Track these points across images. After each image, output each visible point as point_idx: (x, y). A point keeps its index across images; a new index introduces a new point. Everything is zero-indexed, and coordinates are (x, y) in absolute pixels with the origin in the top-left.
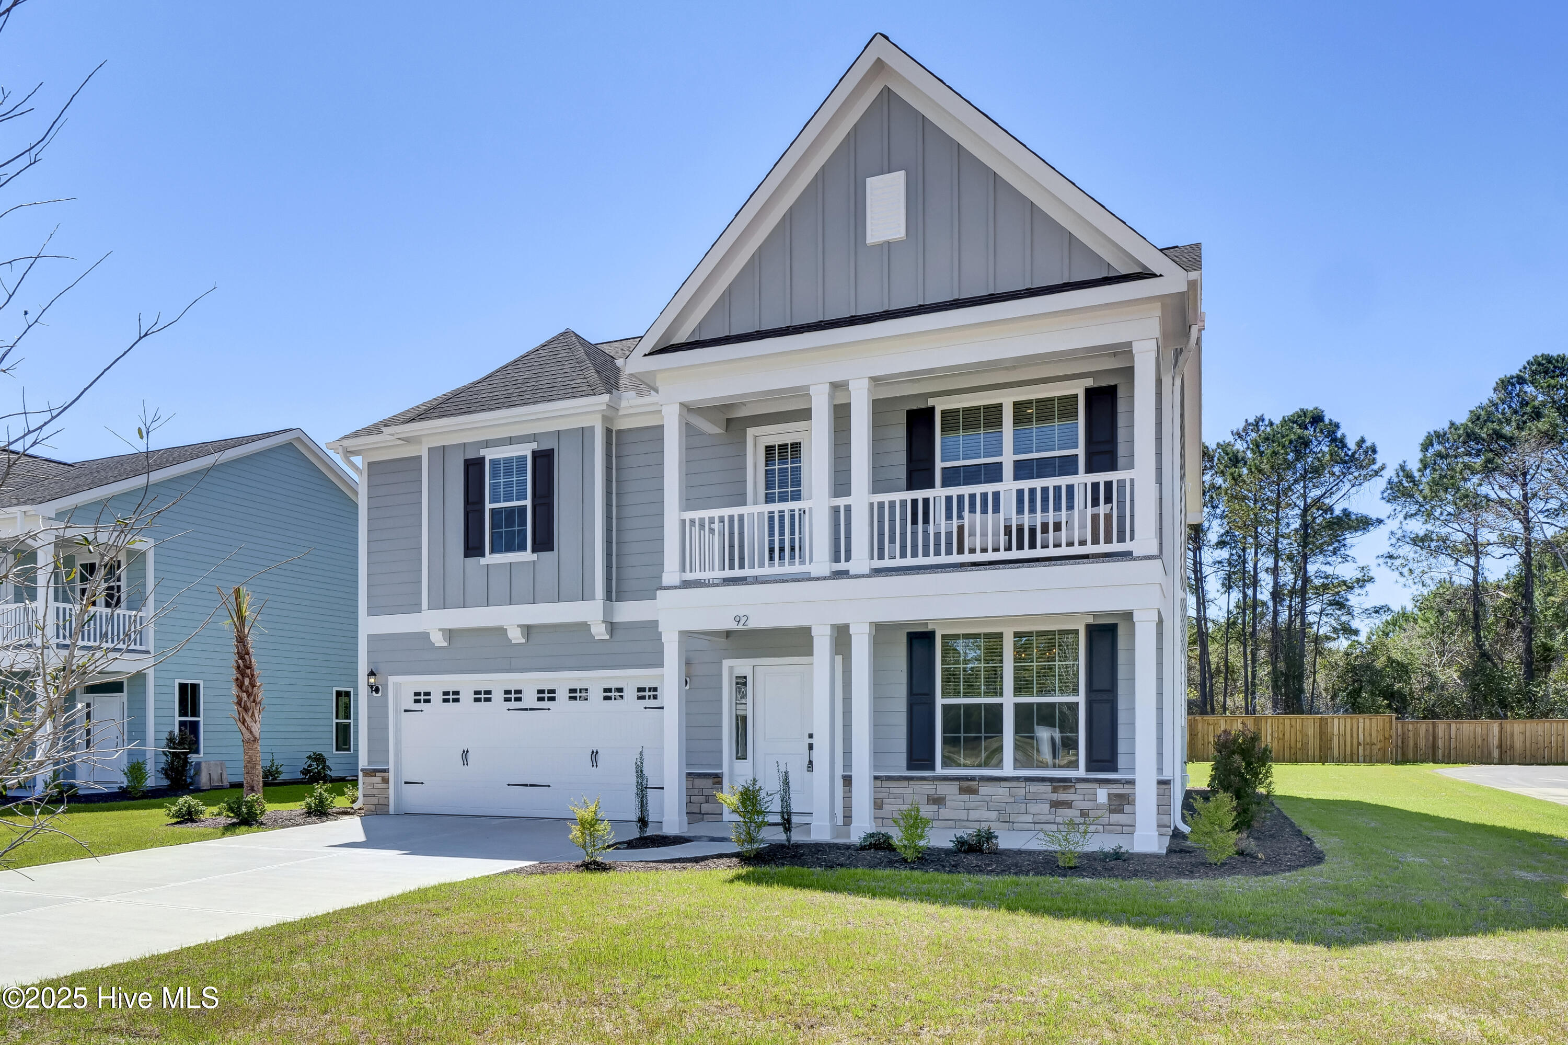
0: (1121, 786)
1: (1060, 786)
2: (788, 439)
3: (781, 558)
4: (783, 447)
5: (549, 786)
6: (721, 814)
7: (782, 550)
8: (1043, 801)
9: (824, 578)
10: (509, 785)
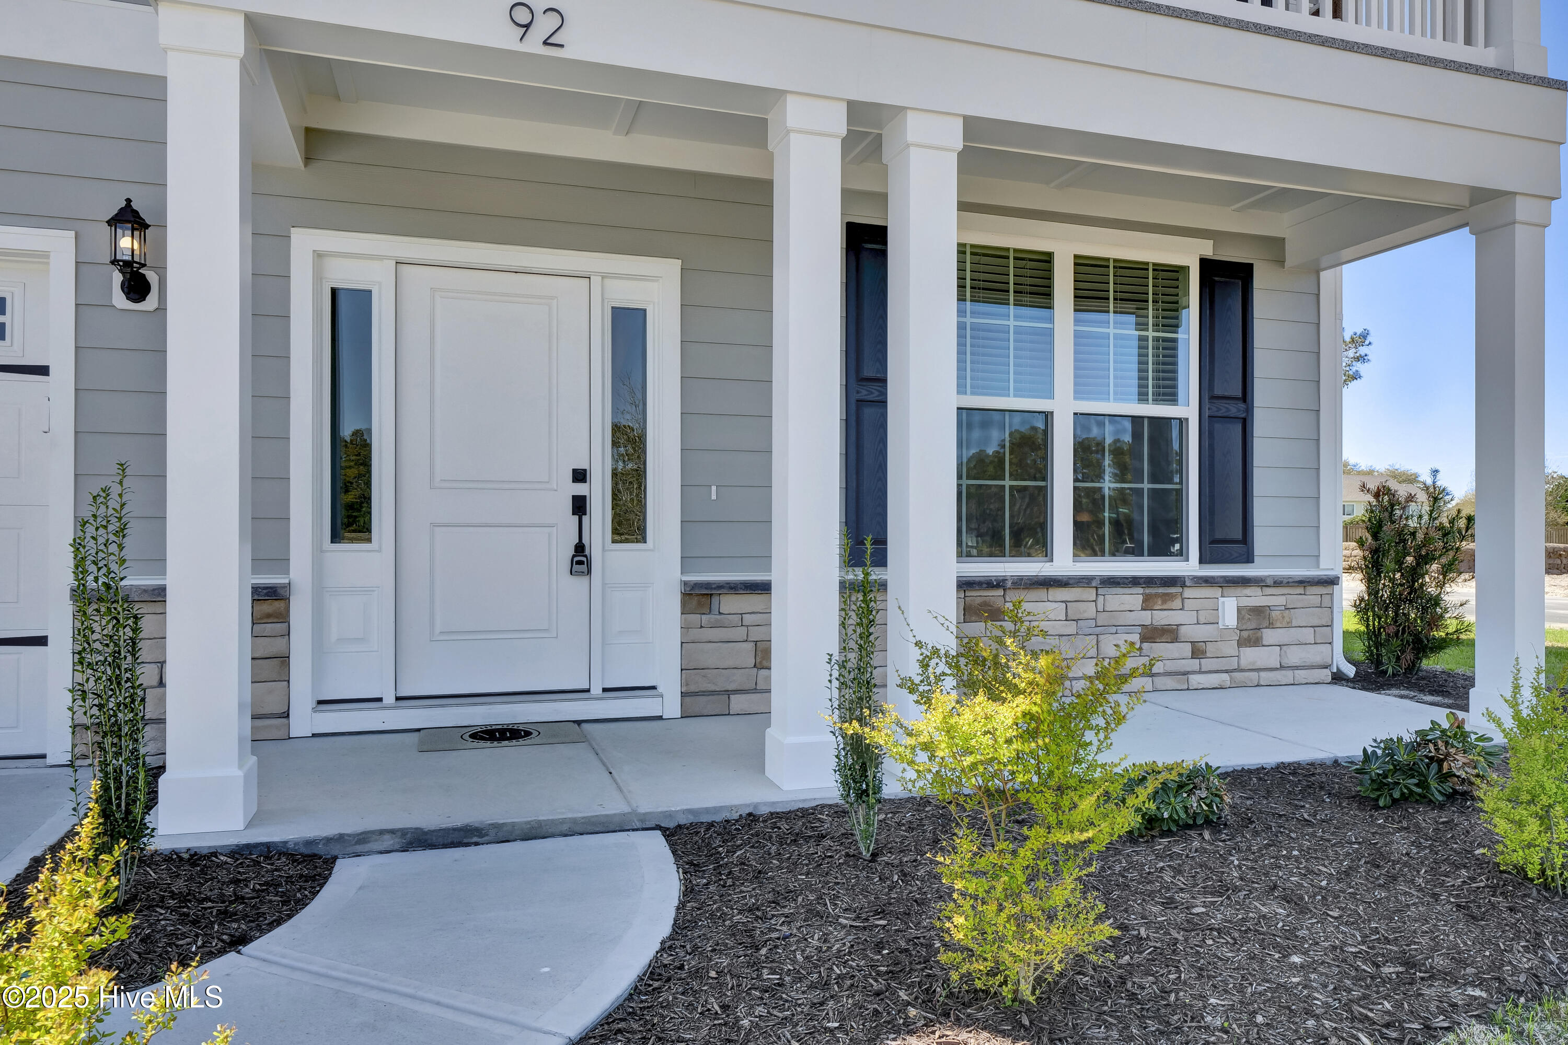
0: (1259, 590)
1: (1156, 596)
8: (1128, 627)
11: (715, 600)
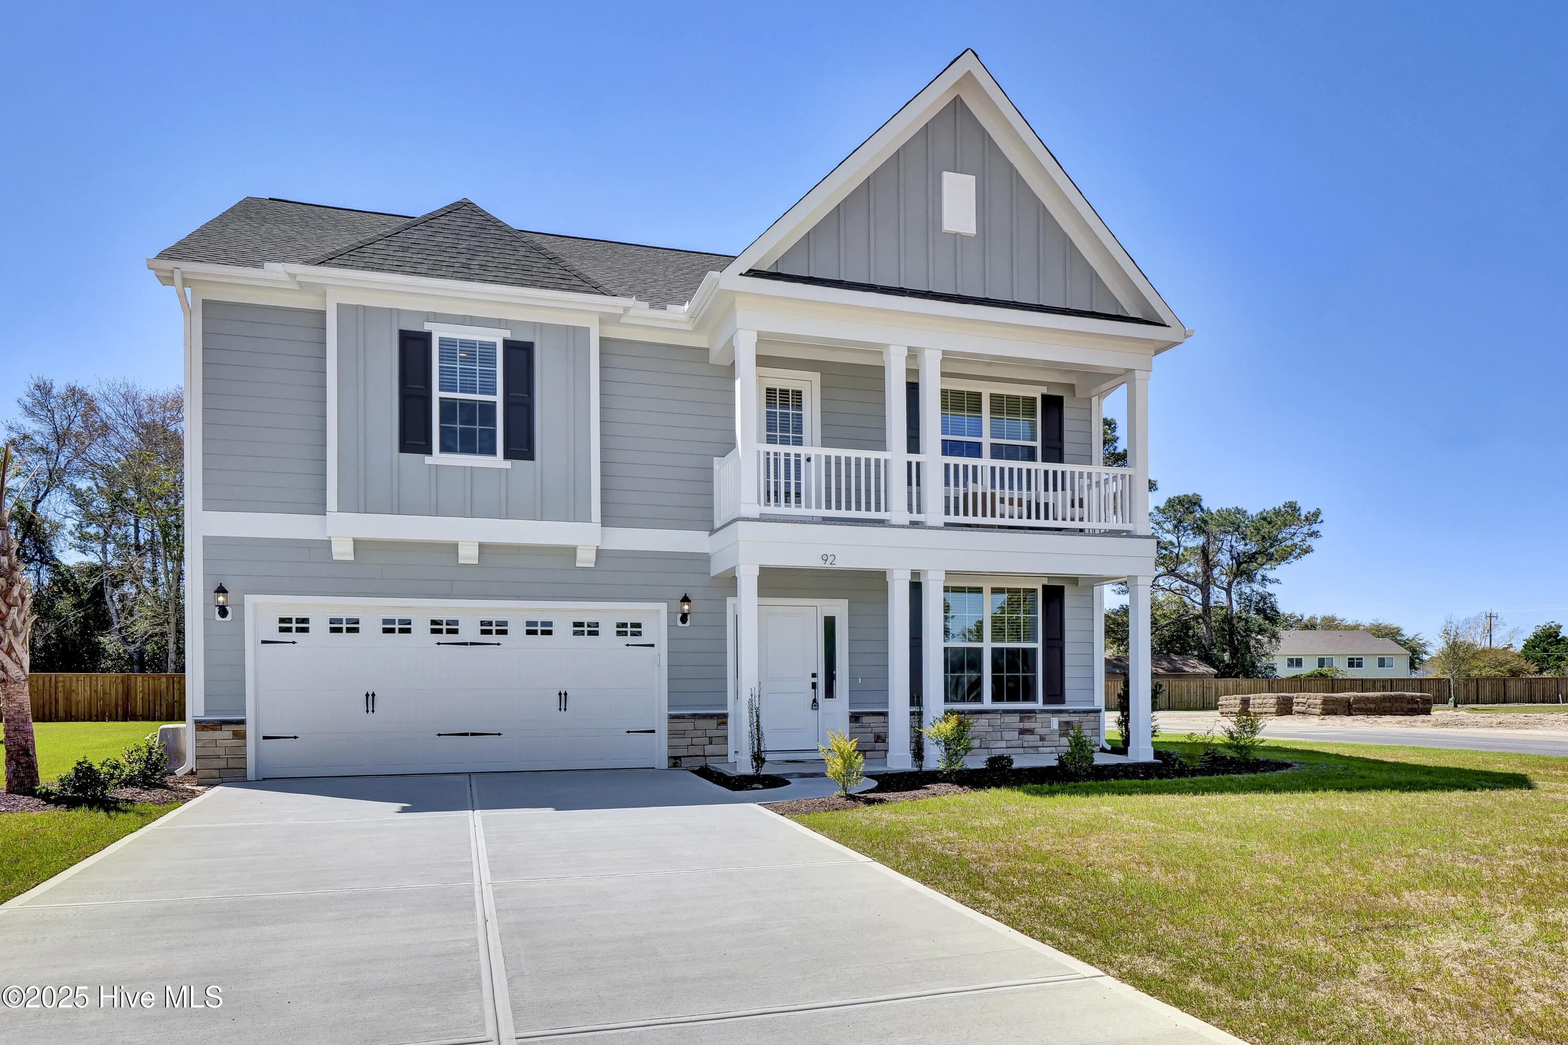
0: (1068, 715)
1: (1025, 717)
2: (790, 386)
3: (787, 501)
4: (784, 392)
5: (499, 734)
6: (727, 755)
7: (787, 494)
8: (1013, 730)
9: (903, 527)
10: (439, 735)
11: (860, 719)
